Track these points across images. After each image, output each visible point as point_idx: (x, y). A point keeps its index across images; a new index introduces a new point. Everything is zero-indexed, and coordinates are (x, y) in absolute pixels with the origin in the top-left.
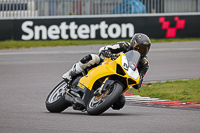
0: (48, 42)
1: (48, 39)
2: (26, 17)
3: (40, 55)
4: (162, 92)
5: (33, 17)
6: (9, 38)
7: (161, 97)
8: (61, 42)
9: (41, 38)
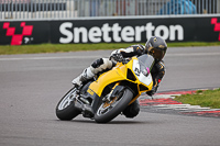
0: (88, 45)
1: (89, 42)
2: (64, 18)
3: (81, 60)
4: (214, 100)
5: (72, 18)
6: (46, 42)
7: (213, 106)
8: (102, 45)
9: (81, 41)
